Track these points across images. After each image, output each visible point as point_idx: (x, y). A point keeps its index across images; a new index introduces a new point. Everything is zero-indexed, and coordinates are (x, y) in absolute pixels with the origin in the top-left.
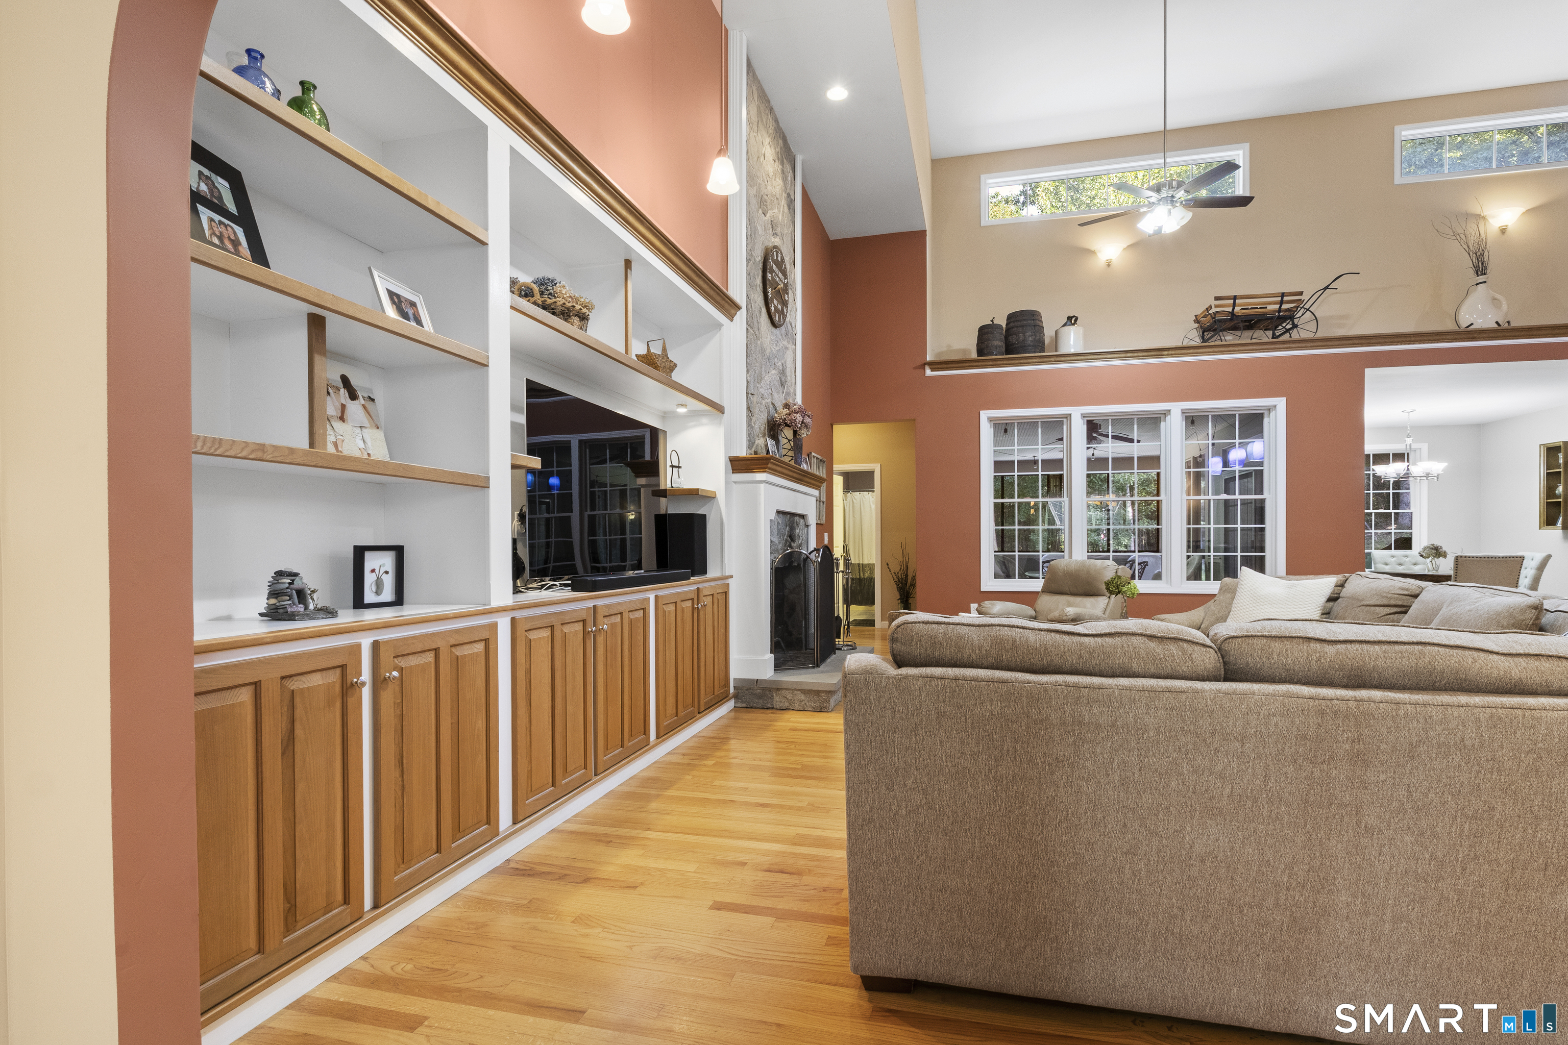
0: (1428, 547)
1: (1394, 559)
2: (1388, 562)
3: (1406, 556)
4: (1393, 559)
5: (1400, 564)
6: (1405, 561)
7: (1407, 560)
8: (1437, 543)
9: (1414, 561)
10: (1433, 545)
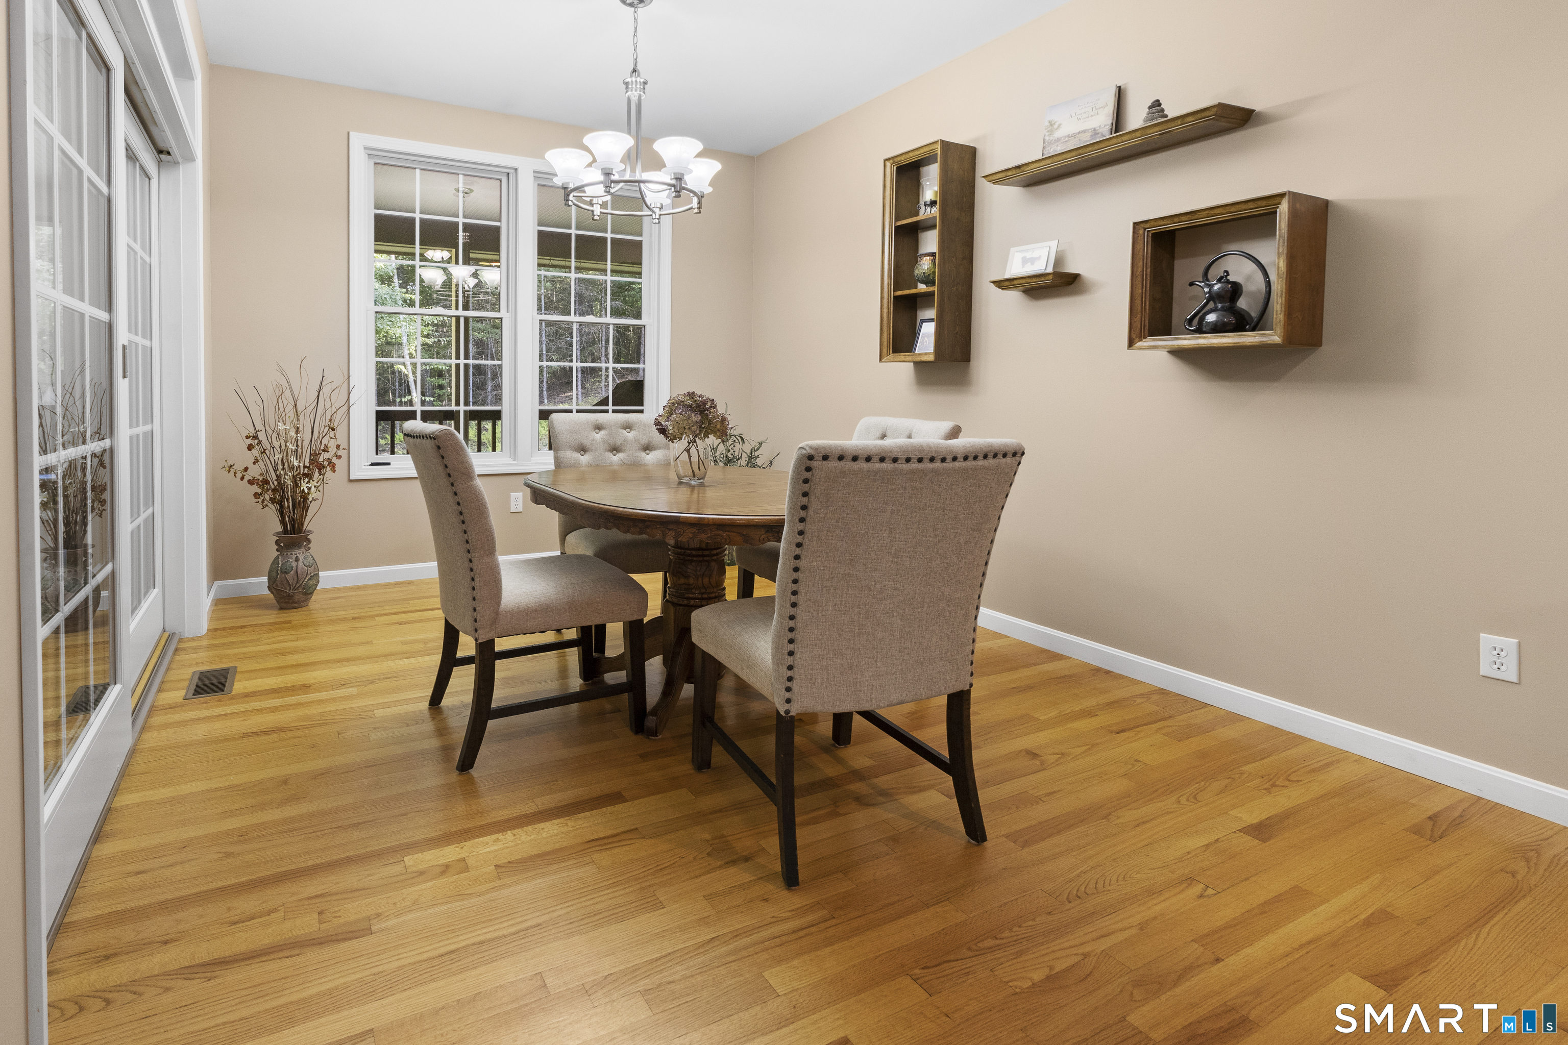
0: (680, 403)
1: (603, 433)
2: (587, 443)
3: (628, 427)
4: (599, 436)
5: (615, 449)
6: (626, 440)
7: (631, 435)
8: (704, 390)
9: (644, 441)
10: (691, 395)
